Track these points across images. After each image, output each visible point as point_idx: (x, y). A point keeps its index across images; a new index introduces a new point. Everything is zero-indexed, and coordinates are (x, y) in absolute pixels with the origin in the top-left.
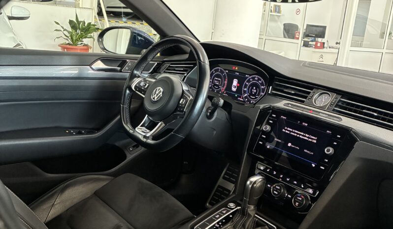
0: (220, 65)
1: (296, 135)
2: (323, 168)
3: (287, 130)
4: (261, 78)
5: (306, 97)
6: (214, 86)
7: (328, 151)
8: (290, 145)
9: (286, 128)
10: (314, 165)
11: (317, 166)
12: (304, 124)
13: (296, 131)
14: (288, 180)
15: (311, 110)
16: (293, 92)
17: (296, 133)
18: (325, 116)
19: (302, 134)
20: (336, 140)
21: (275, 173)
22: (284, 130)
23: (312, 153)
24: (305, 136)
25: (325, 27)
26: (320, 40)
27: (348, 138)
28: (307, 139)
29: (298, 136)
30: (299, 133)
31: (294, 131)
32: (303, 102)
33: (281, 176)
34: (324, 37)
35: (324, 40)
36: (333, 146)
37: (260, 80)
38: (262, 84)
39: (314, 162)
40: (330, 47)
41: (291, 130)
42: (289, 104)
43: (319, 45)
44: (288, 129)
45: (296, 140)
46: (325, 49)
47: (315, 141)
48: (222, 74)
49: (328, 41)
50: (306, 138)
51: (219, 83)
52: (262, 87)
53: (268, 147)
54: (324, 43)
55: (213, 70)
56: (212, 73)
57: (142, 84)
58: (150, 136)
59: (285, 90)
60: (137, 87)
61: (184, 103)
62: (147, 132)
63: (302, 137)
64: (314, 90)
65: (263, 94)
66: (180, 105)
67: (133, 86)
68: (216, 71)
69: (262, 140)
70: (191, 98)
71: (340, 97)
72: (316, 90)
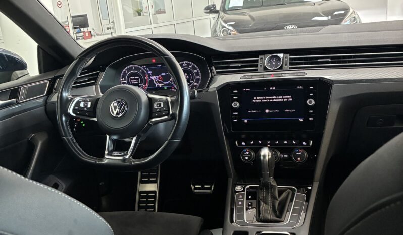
0: (132, 62)
1: (268, 101)
2: (312, 119)
3: (257, 100)
4: (191, 63)
5: (257, 66)
7: (310, 102)
8: (267, 111)
9: (255, 98)
10: (301, 120)
11: (306, 119)
12: (271, 88)
13: (268, 98)
14: (277, 143)
15: (271, 74)
16: (240, 65)
17: (267, 99)
18: (287, 75)
19: (275, 97)
20: (311, 91)
21: (260, 142)
22: (253, 101)
23: (294, 111)
24: (279, 99)
25: (85, 16)
26: (85, 29)
27: (324, 86)
28: (282, 100)
29: (271, 100)
30: (271, 98)
31: (264, 98)
32: (257, 70)
33: (269, 142)
34: (88, 26)
35: (90, 29)
36: (311, 97)
37: (191, 65)
38: (194, 68)
39: (301, 117)
40: (97, 35)
41: (262, 98)
42: (244, 76)
43: (87, 35)
44: (257, 98)
45: (271, 105)
46: (93, 38)
47: (291, 100)
48: (139, 71)
49: (93, 29)
50: (280, 100)
51: (138, 81)
52: (195, 71)
53: (246, 121)
54: (91, 32)
55: (124, 70)
56: (125, 74)
57: (82, 105)
58: (130, 156)
59: (231, 65)
60: (76, 110)
61: (162, 106)
62: (122, 154)
63: (276, 100)
64: (260, 57)
65: (198, 77)
66: (158, 110)
67: (71, 111)
68: (129, 70)
69: (236, 117)
70: (169, 99)
71: (288, 55)
72: (263, 57)
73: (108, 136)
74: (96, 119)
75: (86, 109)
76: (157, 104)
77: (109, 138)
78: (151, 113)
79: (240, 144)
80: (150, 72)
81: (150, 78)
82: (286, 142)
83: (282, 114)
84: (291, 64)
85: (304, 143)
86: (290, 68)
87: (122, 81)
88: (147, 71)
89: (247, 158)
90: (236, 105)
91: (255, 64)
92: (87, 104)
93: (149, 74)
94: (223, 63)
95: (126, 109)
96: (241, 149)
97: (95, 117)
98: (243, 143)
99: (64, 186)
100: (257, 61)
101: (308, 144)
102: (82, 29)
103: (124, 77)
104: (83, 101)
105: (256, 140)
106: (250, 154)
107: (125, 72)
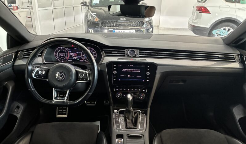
0: (61, 46)
2: (148, 80)
3: (125, 70)
5: (124, 54)
6: (60, 58)
7: (148, 73)
8: (129, 76)
10: (144, 81)
11: (146, 81)
12: (131, 65)
14: (132, 90)
15: (131, 59)
17: (129, 70)
18: (138, 60)
19: (132, 70)
20: (148, 68)
21: (125, 89)
22: (123, 71)
23: (141, 76)
24: (134, 70)
26: (14, 5)
27: (154, 67)
28: (136, 71)
32: (124, 56)
33: (129, 90)
35: (17, 5)
36: (148, 71)
37: (92, 49)
39: (143, 79)
40: (21, 8)
42: (119, 58)
43: (15, 8)
44: (125, 69)
45: (131, 73)
47: (139, 71)
48: (65, 50)
49: (19, 5)
51: (64, 55)
52: (94, 52)
53: (119, 80)
54: (17, 6)
55: (57, 49)
56: (57, 51)
57: (40, 73)
58: (67, 100)
59: (112, 52)
60: (37, 75)
61: (83, 76)
62: (62, 99)
63: (133, 71)
64: (126, 50)
65: (95, 56)
66: (81, 78)
67: (33, 76)
68: (59, 49)
69: (115, 78)
70: (87, 72)
71: (138, 50)
72: (127, 50)
73: (54, 89)
74: (47, 80)
75: (42, 75)
76: (81, 75)
77: (55, 90)
78: (77, 78)
79: (116, 90)
80: (70, 51)
81: (70, 54)
82: (136, 90)
83: (135, 77)
84: (140, 54)
85: (144, 91)
86: (140, 56)
87: (55, 54)
88: (69, 50)
89: (119, 97)
90: (115, 72)
91: (123, 53)
92: (43, 72)
93: (70, 52)
94: (108, 51)
95: (65, 76)
96: (116, 92)
97: (47, 79)
98: (117, 90)
99: (23, 108)
100: (124, 51)
101: (146, 91)
102: (12, 5)
103: (56, 52)
104: (40, 71)
105: (123, 88)
106: (120, 94)
107: (57, 50)
